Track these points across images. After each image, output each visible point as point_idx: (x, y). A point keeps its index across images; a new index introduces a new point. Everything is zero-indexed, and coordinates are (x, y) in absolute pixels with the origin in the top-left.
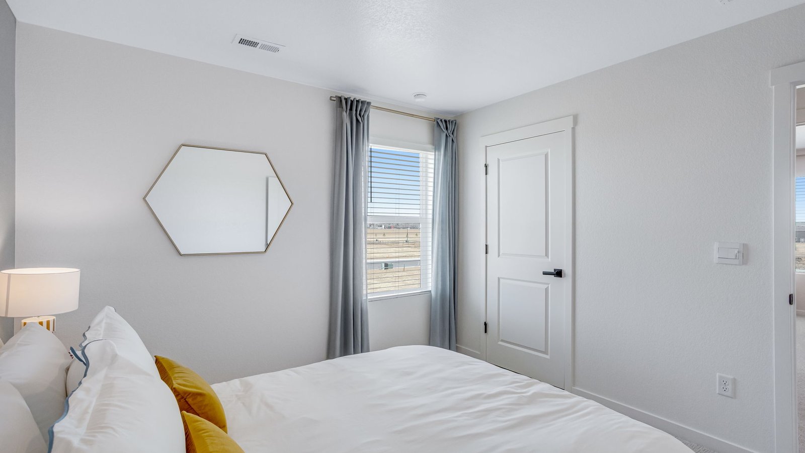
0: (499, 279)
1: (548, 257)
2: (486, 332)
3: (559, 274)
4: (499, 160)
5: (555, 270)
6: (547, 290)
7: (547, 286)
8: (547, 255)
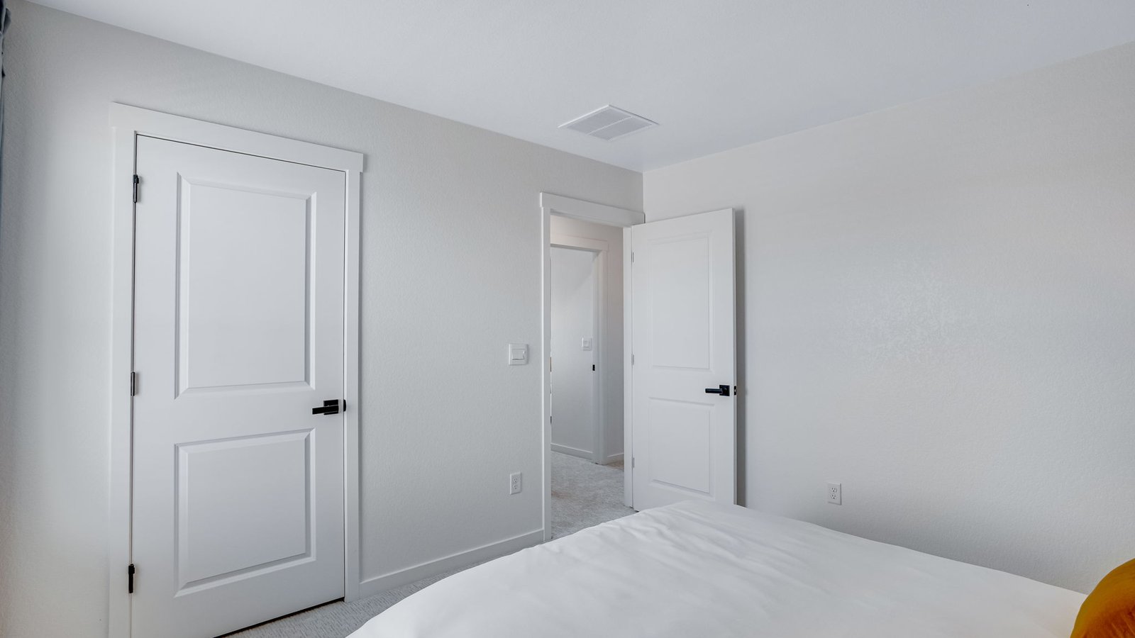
0: (176, 448)
1: (309, 383)
2: (131, 590)
3: (331, 407)
4: (179, 178)
5: (326, 403)
6: (307, 441)
7: (306, 434)
8: (307, 379)
